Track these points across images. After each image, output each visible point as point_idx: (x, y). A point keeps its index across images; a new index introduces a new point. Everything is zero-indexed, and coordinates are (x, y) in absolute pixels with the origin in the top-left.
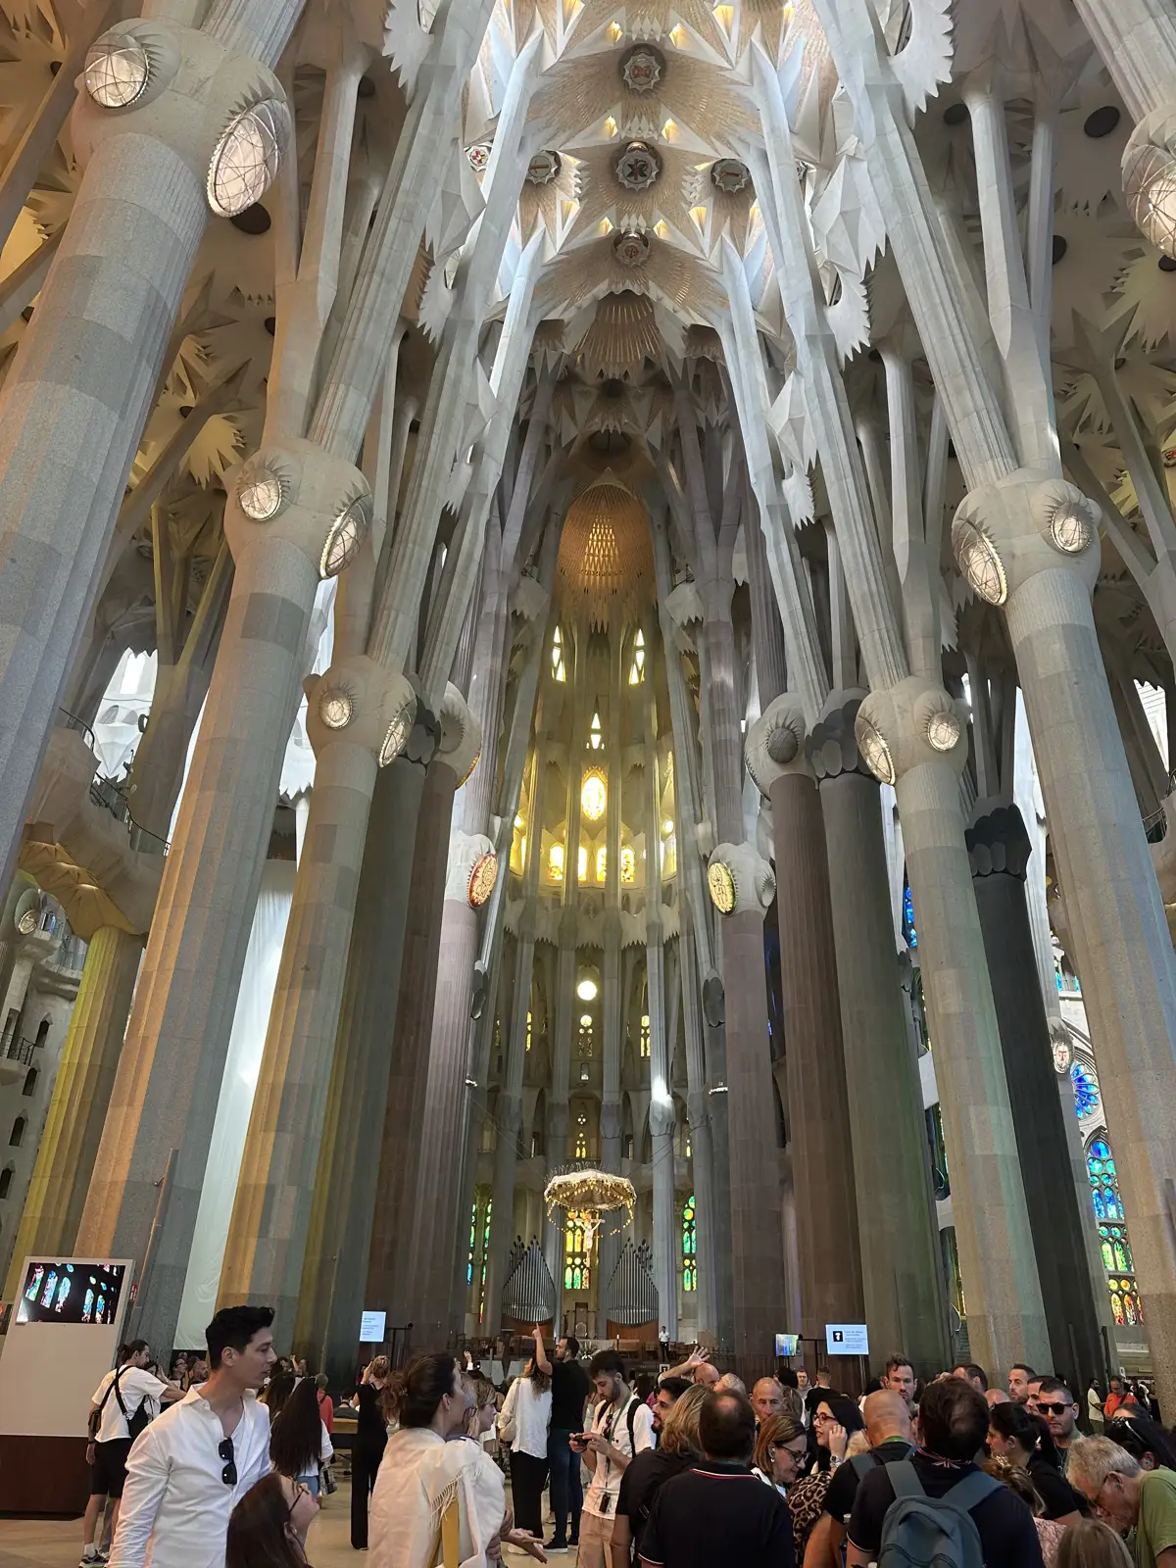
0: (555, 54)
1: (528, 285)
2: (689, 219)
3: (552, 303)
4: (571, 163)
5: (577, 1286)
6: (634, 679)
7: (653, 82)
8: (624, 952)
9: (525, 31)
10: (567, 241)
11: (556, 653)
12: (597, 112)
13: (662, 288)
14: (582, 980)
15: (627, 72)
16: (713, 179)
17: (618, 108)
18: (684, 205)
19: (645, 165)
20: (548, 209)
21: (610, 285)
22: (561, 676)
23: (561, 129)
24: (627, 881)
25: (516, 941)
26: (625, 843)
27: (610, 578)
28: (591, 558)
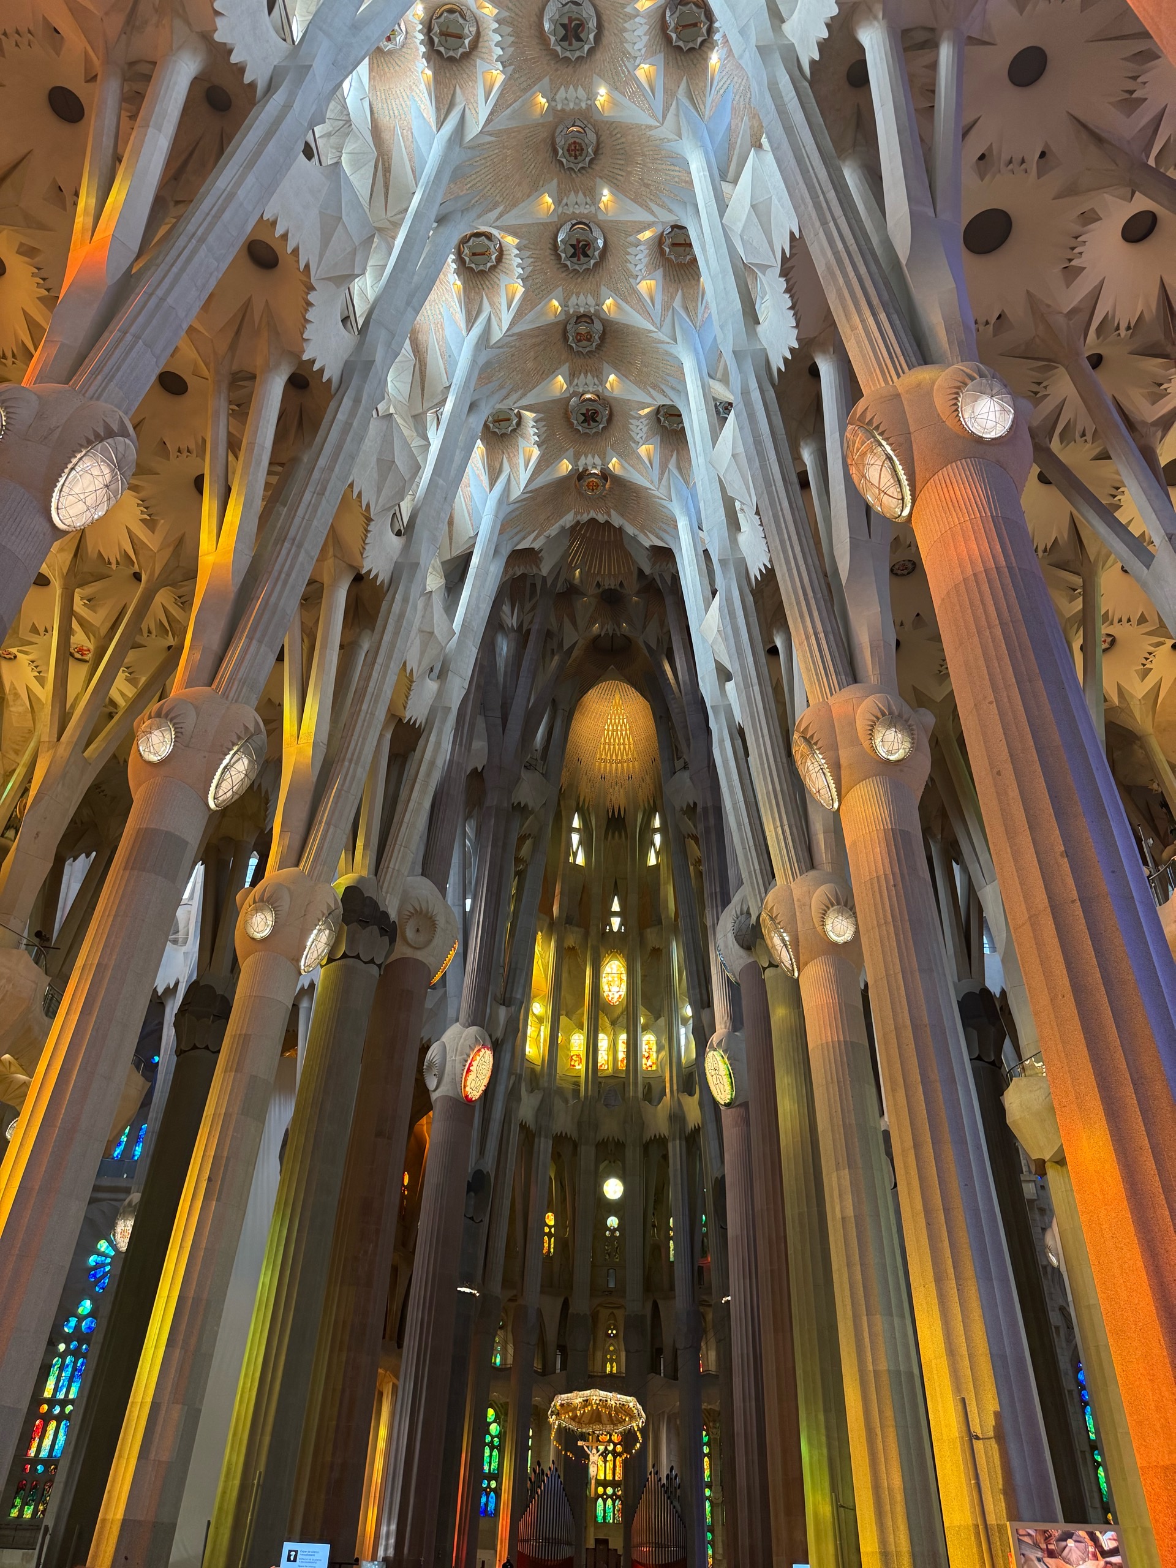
0: (501, 330)
1: (495, 522)
2: (639, 457)
3: (522, 534)
4: (529, 416)
5: (610, 1520)
6: (652, 860)
7: (594, 344)
8: (646, 1147)
9: (474, 313)
10: (531, 480)
11: (575, 838)
12: (548, 373)
13: (622, 515)
14: (609, 1177)
15: (571, 338)
16: (659, 420)
17: (565, 368)
18: (633, 445)
20: (512, 455)
21: (576, 514)
22: (580, 860)
23: (513, 390)
24: (649, 1069)
25: (534, 1136)
26: (645, 1028)
27: (625, 765)
28: (607, 747)
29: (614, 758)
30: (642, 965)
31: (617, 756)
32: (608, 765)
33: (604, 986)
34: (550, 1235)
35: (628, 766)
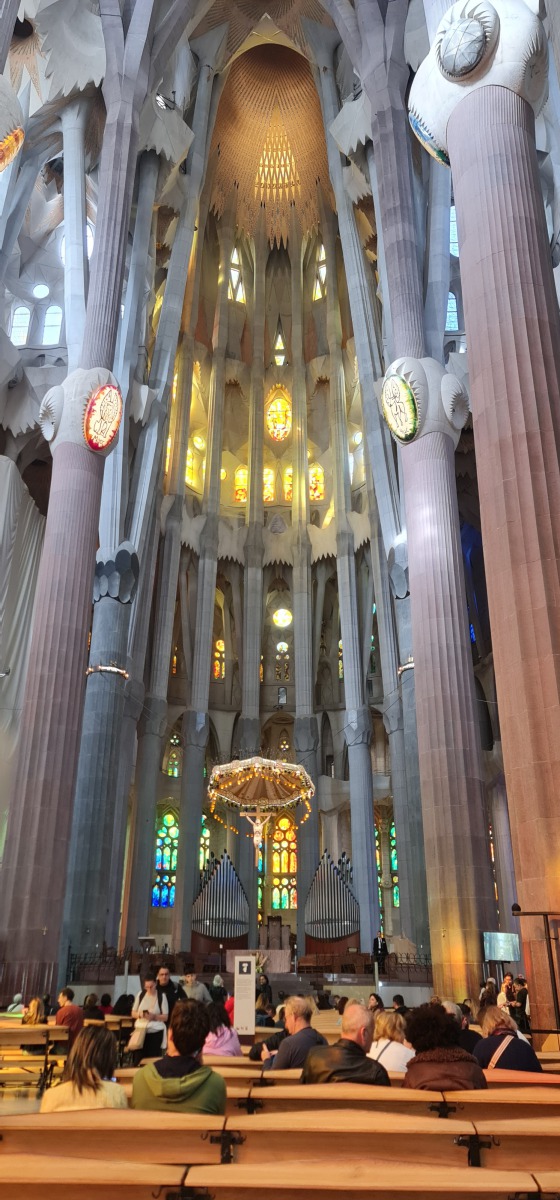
5: (286, 906)
6: (317, 294)
8: (314, 567)
11: (235, 274)
14: (278, 608)
22: (241, 297)
24: (317, 499)
25: (198, 558)
26: (312, 461)
27: (287, 190)
28: (266, 169)
29: (275, 182)
30: (309, 399)
31: (277, 180)
32: (268, 191)
33: (269, 421)
34: (221, 660)
35: (290, 191)
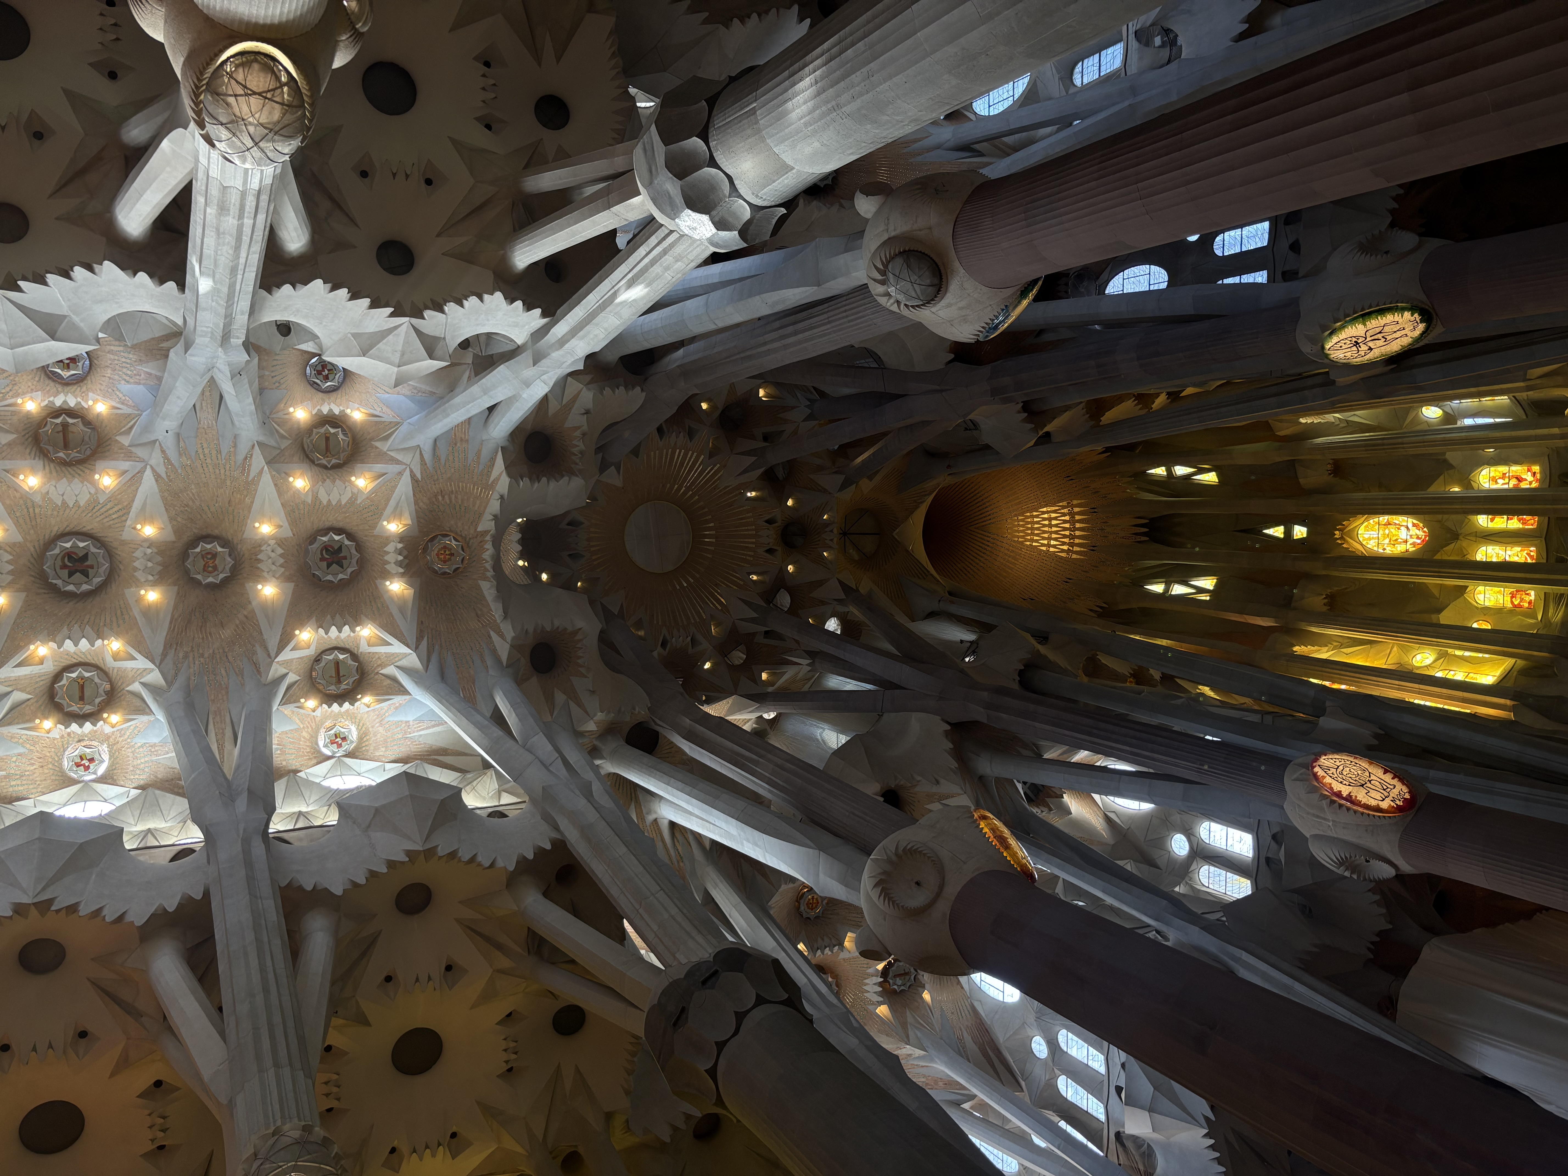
0: (152, 670)
2: (374, 492)
6: (1211, 478)
7: (220, 549)
9: (139, 703)
10: (404, 640)
11: (1178, 589)
18: (358, 500)
19: (326, 548)
20: (379, 662)
22: (1208, 583)
24: (1538, 476)
26: (1467, 483)
28: (1053, 542)
29: (1067, 533)
30: (1362, 491)
31: (1065, 529)
32: (1077, 541)
33: (1400, 549)
35: (1078, 514)
